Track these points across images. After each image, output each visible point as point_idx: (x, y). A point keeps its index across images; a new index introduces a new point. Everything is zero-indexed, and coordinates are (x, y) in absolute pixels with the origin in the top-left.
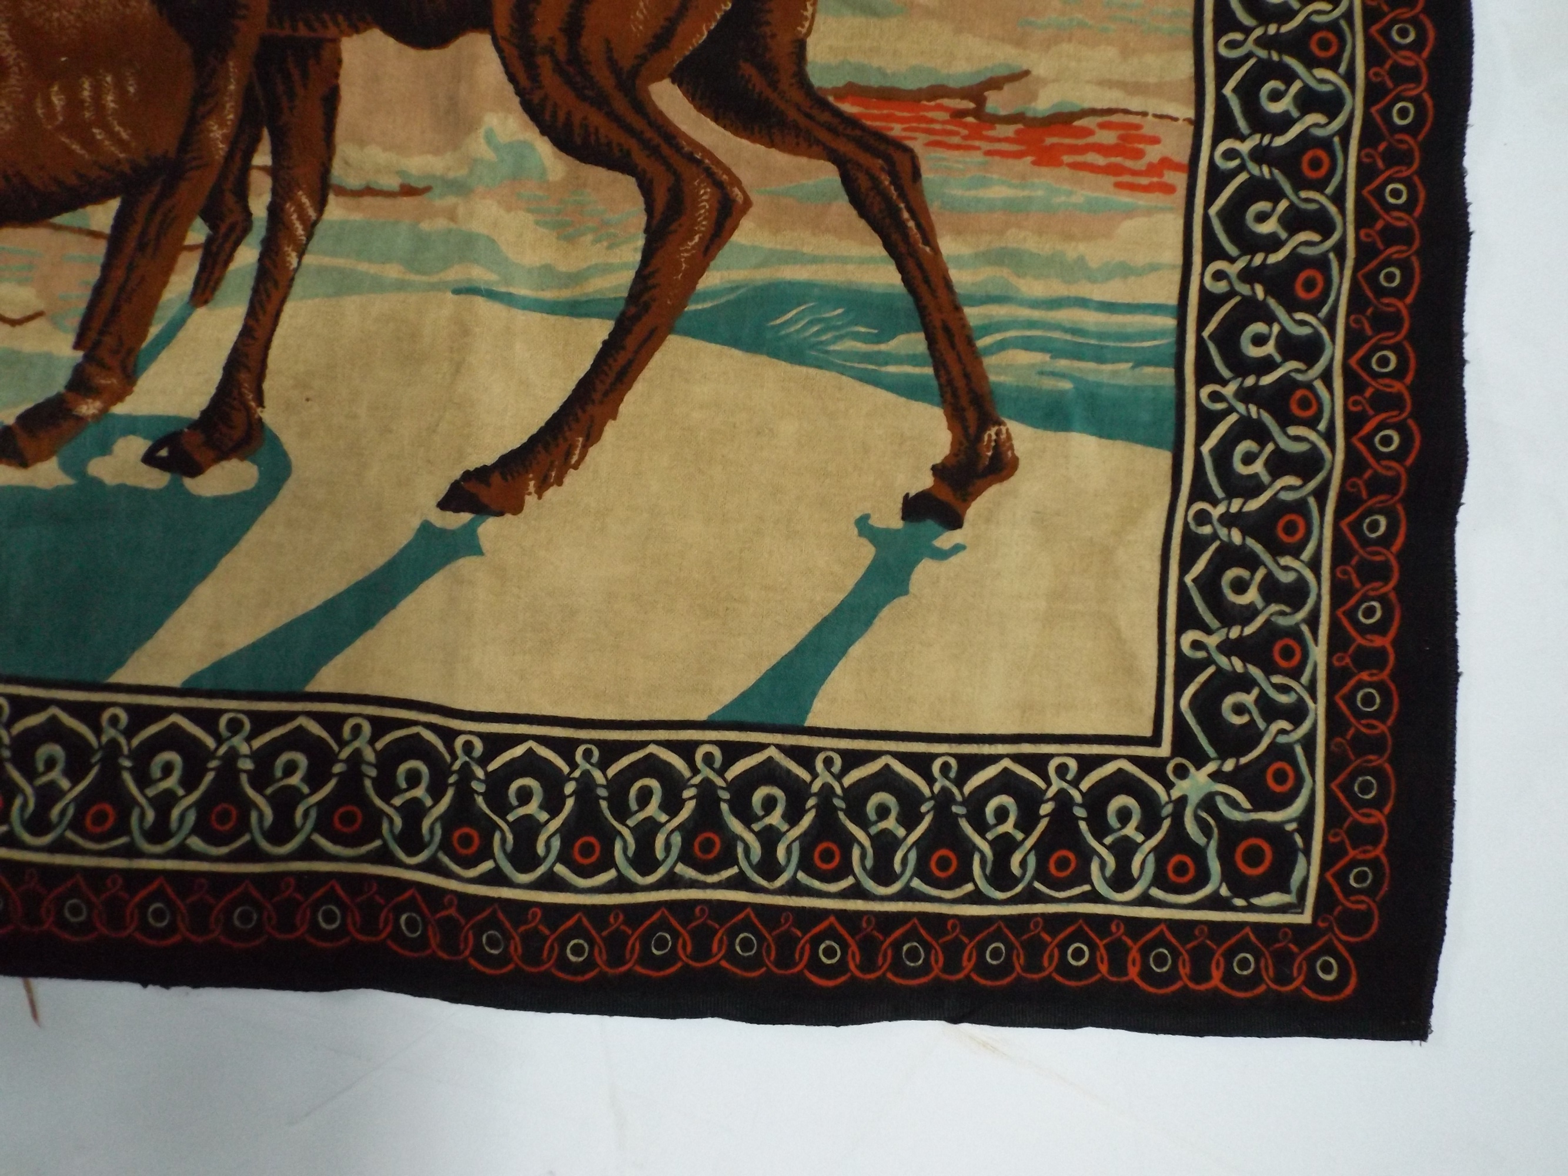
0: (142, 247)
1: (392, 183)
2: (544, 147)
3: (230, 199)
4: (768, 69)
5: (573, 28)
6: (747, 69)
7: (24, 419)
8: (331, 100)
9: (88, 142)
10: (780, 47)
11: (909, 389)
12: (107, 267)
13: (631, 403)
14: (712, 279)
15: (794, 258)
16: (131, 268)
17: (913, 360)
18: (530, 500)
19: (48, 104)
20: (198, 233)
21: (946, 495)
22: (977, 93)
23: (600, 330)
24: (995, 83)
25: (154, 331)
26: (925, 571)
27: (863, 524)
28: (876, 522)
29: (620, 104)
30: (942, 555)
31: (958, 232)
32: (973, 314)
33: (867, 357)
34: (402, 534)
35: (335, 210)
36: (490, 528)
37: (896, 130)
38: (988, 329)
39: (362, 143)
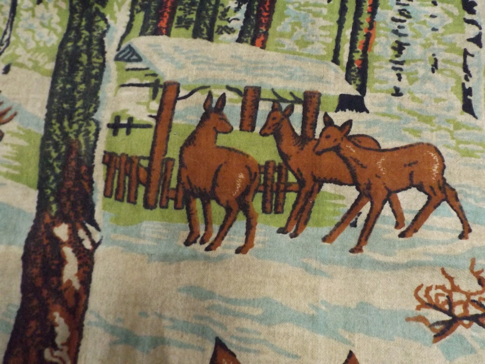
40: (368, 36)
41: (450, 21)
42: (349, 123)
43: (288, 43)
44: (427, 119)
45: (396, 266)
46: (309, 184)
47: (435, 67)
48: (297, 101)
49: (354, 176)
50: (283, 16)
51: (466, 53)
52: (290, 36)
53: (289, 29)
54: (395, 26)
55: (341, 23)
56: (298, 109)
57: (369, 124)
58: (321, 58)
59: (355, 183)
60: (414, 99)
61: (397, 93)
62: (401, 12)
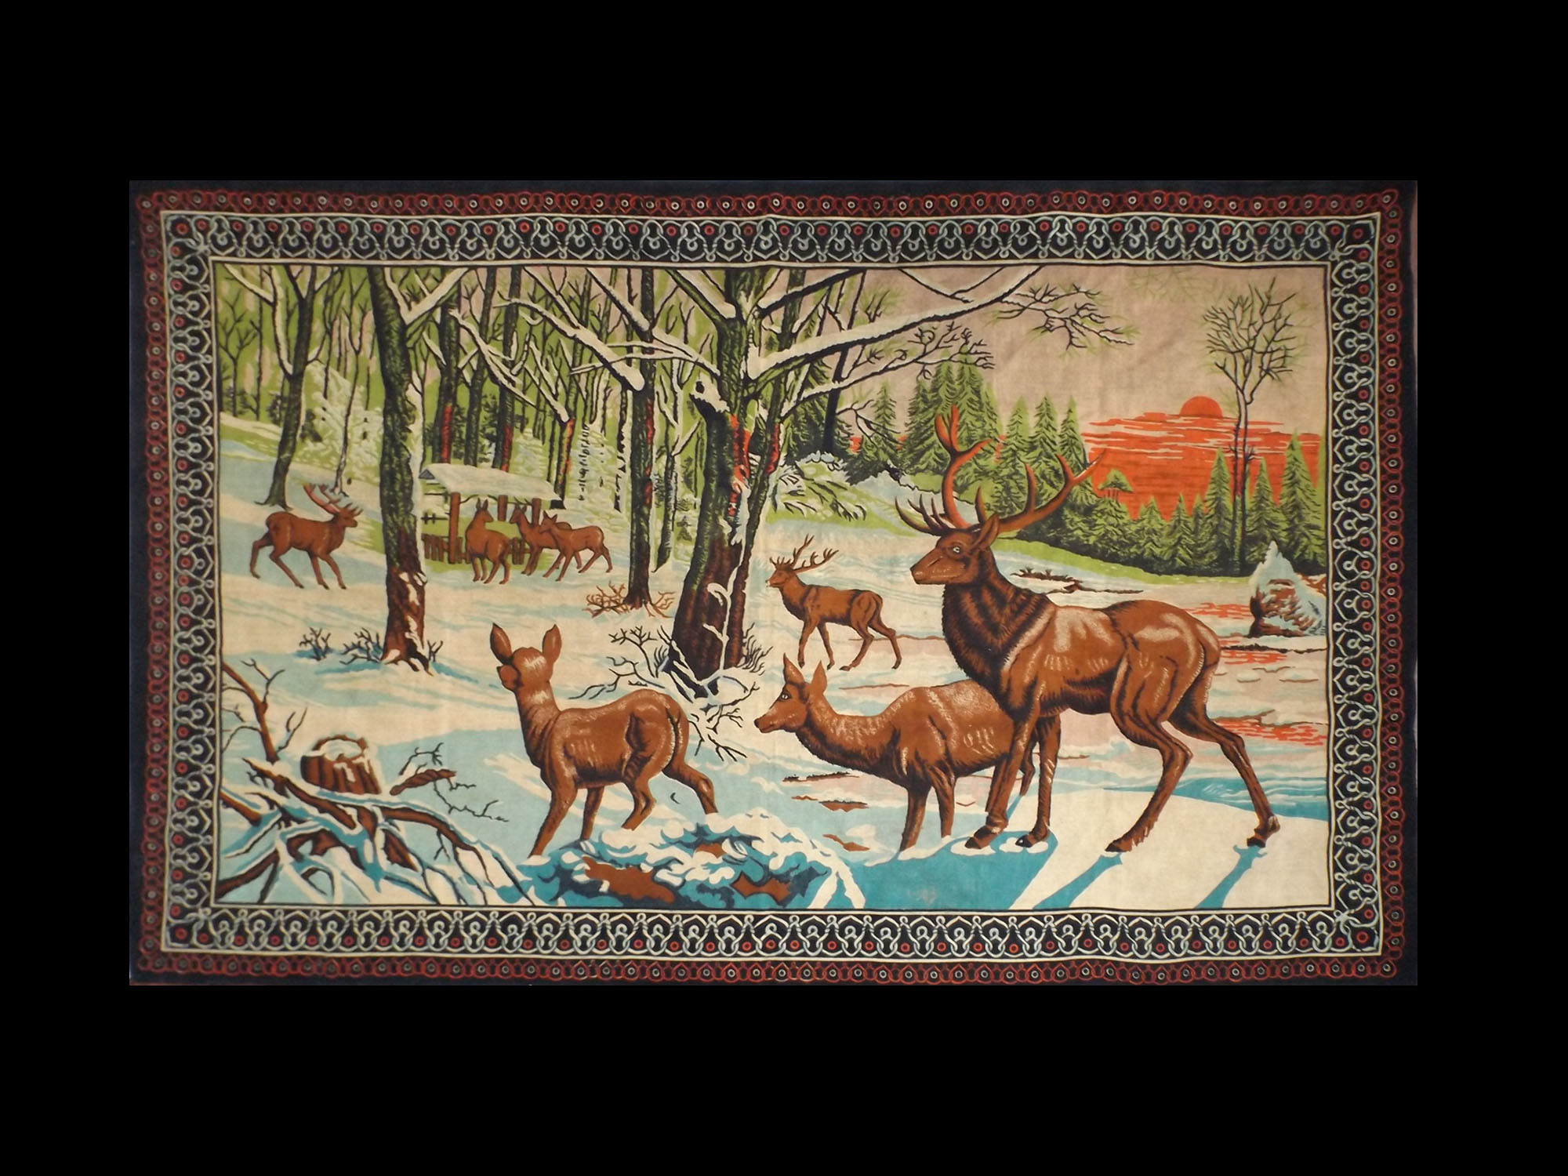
0: (1003, 780)
1: (1078, 755)
2: (1128, 742)
3: (1027, 763)
4: (1195, 714)
5: (1134, 706)
6: (1189, 715)
7: (976, 834)
8: (1059, 733)
9: (982, 750)
10: (1198, 707)
11: (1244, 807)
12: (992, 787)
13: (1162, 816)
14: (1183, 778)
15: (1207, 771)
16: (1000, 787)
17: (1245, 798)
18: (1134, 847)
19: (967, 739)
20: (1020, 775)
21: (1259, 837)
22: (1258, 717)
23: (1150, 795)
24: (1264, 714)
25: (1009, 805)
26: (1256, 861)
27: (1235, 848)
28: (1239, 847)
29: (1152, 728)
30: (1260, 856)
31: (1256, 760)
32: (1263, 784)
33: (1233, 798)
34: (1094, 859)
35: (1060, 764)
36: (1124, 856)
37: (1235, 731)
38: (1268, 789)
39: (1068, 744)
40: (566, 466)
41: (610, 457)
42: (556, 516)
43: (521, 469)
44: (597, 513)
45: (576, 587)
46: (536, 549)
47: (602, 484)
48: (529, 504)
49: (557, 543)
50: (517, 453)
51: (618, 476)
52: (523, 464)
53: (521, 460)
54: (581, 459)
55: (551, 457)
56: (529, 508)
57: (566, 516)
58: (541, 479)
59: (558, 548)
60: (591, 502)
61: (582, 498)
62: (584, 452)
